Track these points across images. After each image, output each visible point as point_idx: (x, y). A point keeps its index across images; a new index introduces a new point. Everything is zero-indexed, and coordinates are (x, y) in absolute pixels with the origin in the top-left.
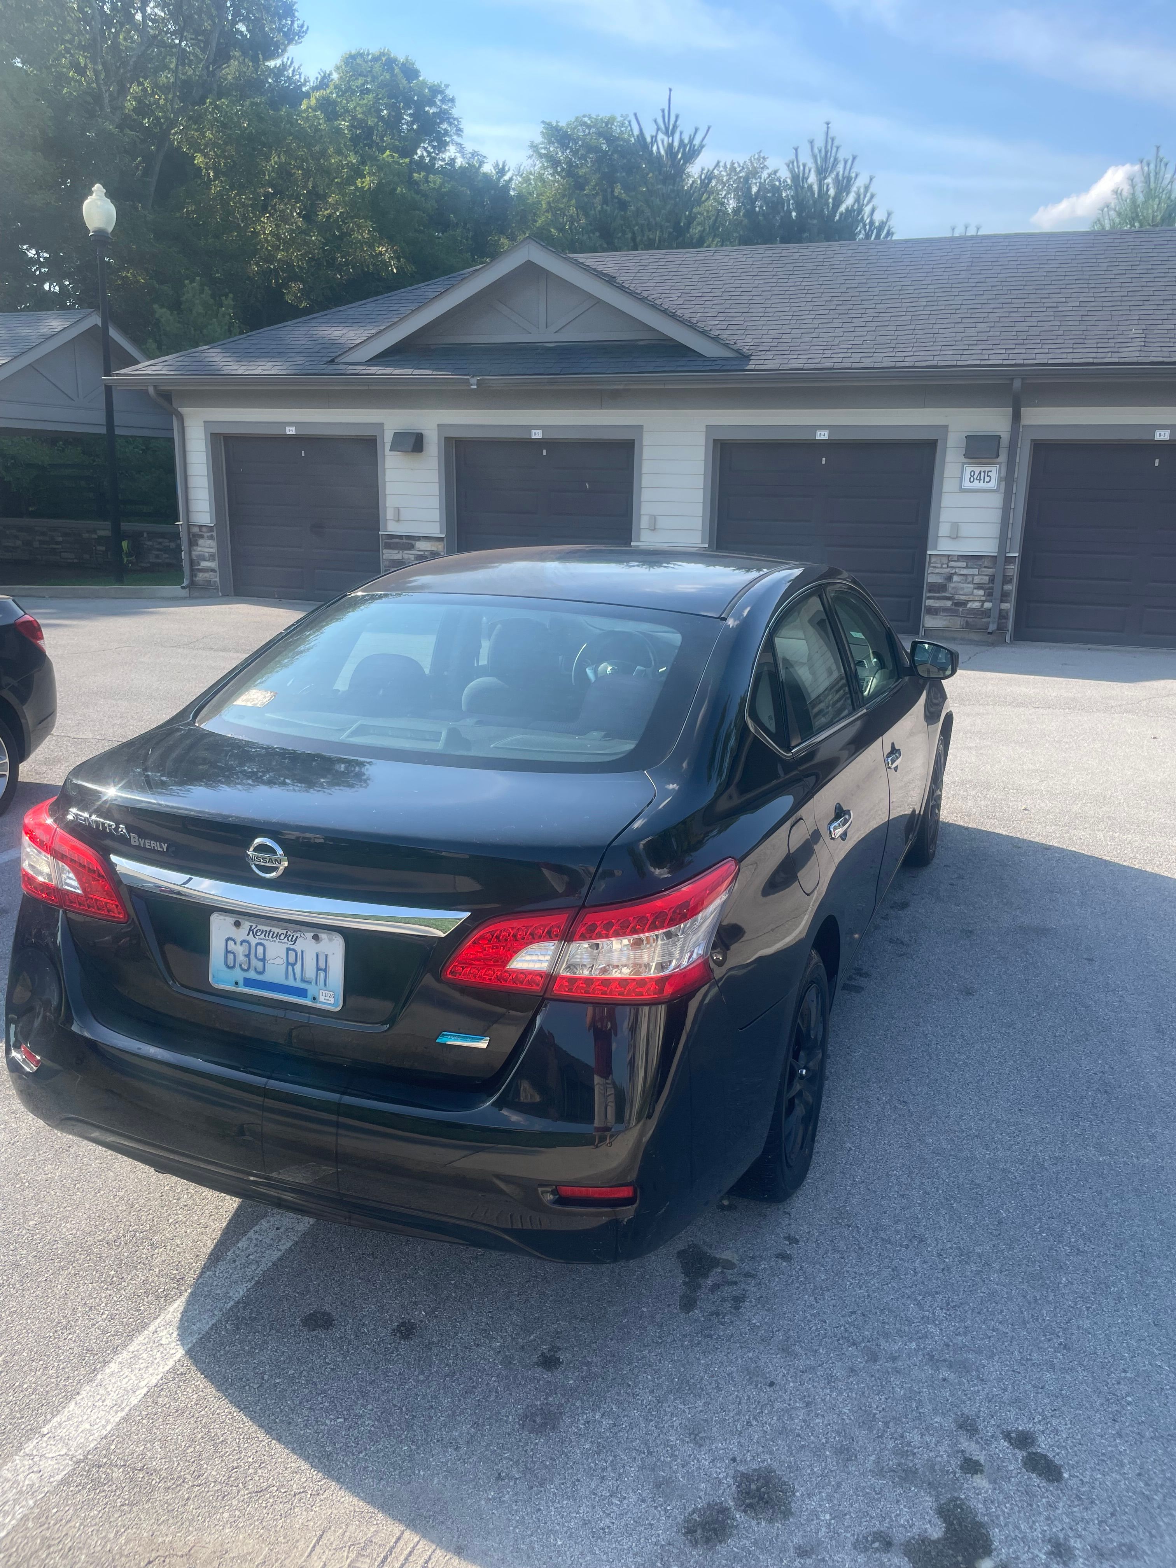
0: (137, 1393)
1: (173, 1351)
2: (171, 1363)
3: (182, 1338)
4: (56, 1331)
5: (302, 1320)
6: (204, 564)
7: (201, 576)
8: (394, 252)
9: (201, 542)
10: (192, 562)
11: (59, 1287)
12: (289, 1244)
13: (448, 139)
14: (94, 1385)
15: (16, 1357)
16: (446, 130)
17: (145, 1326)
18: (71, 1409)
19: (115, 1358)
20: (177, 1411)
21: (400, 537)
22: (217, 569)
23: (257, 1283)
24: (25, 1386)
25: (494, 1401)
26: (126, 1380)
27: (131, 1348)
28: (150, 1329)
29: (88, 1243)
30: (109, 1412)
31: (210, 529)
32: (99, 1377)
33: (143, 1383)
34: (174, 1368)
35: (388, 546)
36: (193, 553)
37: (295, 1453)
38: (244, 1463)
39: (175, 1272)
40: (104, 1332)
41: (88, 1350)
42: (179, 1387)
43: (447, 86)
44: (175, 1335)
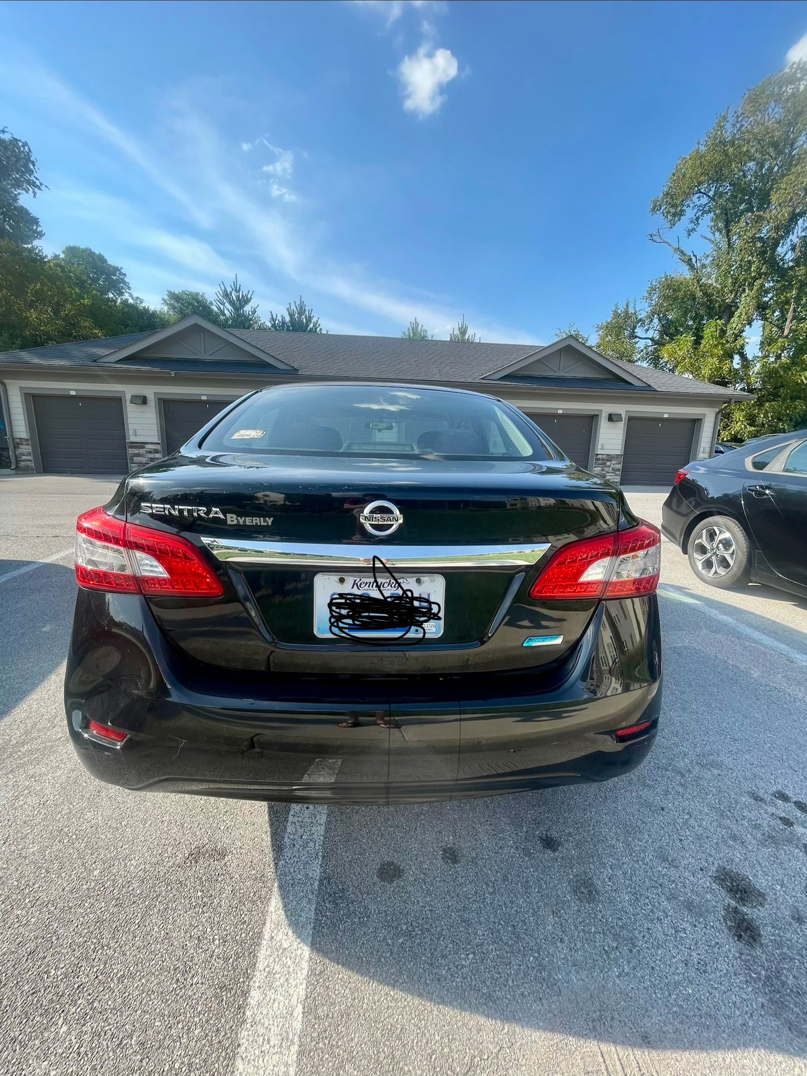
0: (295, 1014)
1: (299, 952)
2: (305, 965)
3: (298, 933)
4: (178, 980)
5: (377, 877)
6: (24, 458)
7: (22, 464)
8: (103, 333)
9: (21, 446)
10: (16, 457)
11: (156, 929)
12: (324, 817)
13: (124, 291)
14: (248, 1026)
15: (150, 1032)
16: (122, 287)
17: (260, 935)
18: (241, 1070)
19: (251, 983)
20: (342, 1016)
21: (138, 443)
22: (32, 460)
23: (323, 857)
24: (177, 1066)
25: (547, 888)
26: (276, 1004)
27: (260, 965)
28: (266, 937)
29: (162, 874)
30: (281, 1053)
31: (27, 440)
32: (248, 1013)
33: (294, 1000)
34: (312, 971)
35: (131, 447)
36: (17, 452)
37: (465, 1010)
38: (435, 1044)
39: (253, 872)
40: (226, 960)
41: (221, 988)
42: (328, 988)
43: (122, 268)
44: (290, 933)
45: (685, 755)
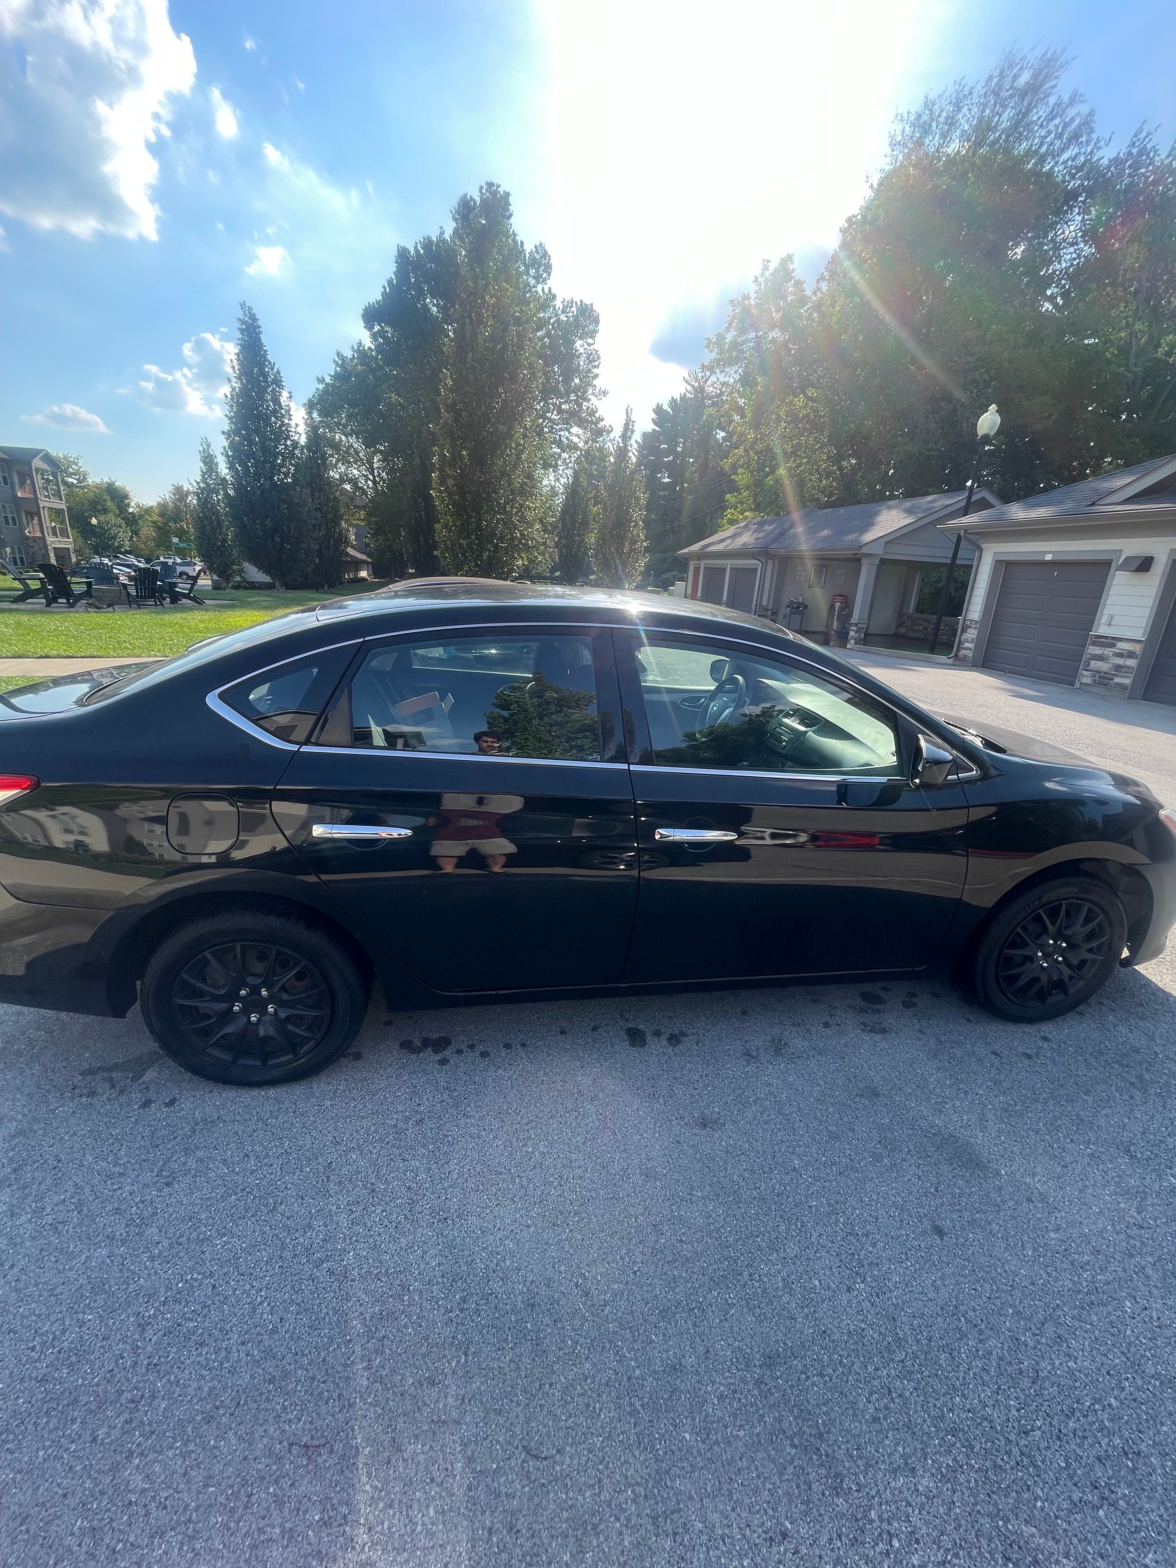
6: (967, 645)
7: (962, 653)
9: (969, 630)
10: (960, 643)
21: (1107, 637)
22: (973, 649)
31: (977, 622)
35: (1094, 644)
36: (962, 637)
45: (13, 1214)
